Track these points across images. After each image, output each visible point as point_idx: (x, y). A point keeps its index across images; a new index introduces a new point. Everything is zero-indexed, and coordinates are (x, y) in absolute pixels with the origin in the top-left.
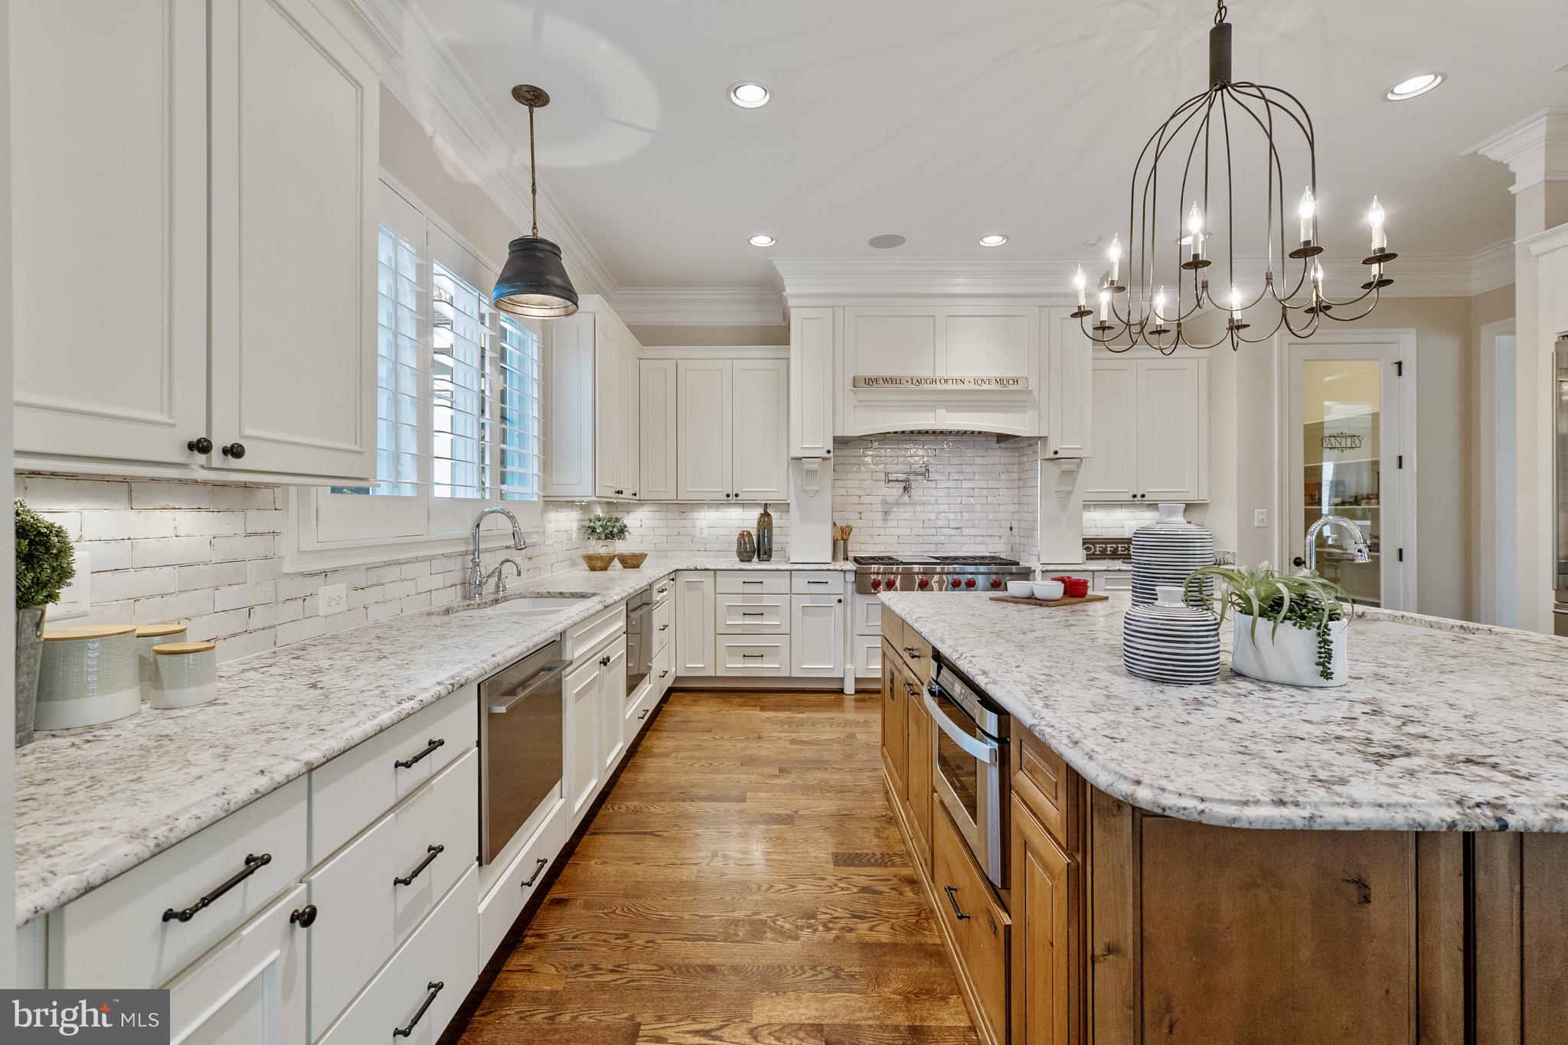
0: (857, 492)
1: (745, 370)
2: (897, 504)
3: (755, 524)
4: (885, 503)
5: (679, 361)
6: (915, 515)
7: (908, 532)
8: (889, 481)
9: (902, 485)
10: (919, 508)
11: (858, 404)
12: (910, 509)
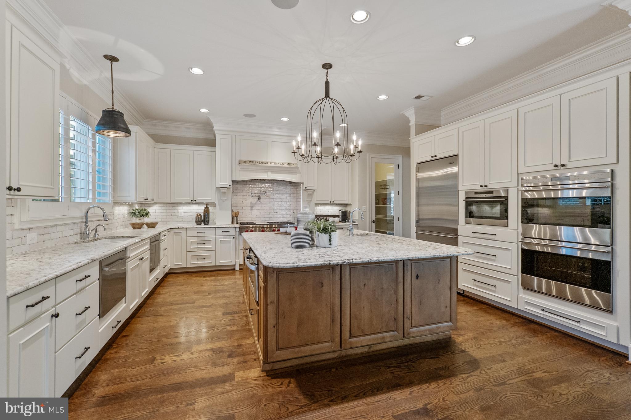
0: (241, 200)
1: (198, 155)
2: (256, 204)
3: (203, 211)
4: (251, 203)
5: (172, 150)
6: (262, 208)
7: (259, 214)
8: (253, 196)
9: (258, 197)
10: (263, 206)
11: (240, 169)
12: (260, 206)
